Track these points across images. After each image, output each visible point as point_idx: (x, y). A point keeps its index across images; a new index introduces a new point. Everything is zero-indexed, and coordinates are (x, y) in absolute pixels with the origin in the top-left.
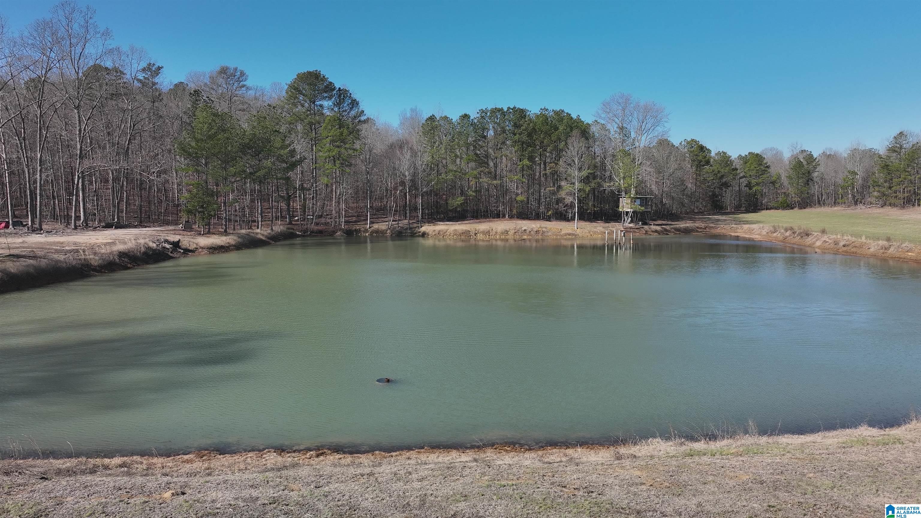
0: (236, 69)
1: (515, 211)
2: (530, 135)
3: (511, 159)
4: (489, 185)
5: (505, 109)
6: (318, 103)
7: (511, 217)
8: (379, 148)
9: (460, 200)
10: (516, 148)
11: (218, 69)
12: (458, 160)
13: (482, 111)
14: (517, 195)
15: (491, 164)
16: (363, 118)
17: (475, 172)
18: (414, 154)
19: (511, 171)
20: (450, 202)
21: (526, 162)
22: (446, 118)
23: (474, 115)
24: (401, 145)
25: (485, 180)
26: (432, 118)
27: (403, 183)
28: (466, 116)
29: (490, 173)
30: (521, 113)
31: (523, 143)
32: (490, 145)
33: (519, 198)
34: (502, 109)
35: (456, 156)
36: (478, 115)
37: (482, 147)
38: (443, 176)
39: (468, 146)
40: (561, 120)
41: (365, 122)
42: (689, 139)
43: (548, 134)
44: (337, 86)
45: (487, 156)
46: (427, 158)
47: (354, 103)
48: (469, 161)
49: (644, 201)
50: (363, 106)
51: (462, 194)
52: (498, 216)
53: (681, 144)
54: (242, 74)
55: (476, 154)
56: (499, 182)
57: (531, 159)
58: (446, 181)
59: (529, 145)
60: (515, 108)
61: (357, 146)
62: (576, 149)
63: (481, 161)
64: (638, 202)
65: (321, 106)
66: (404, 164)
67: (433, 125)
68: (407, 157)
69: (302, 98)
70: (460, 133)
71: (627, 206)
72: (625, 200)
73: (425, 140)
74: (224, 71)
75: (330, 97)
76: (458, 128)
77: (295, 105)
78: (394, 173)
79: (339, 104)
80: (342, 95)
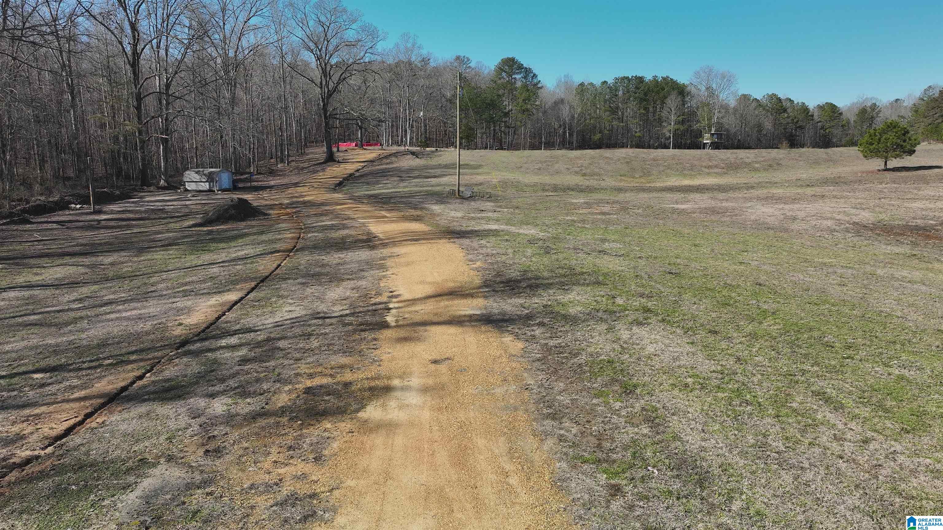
0: (464, 57)
1: (634, 143)
2: (645, 94)
3: (633, 109)
4: (618, 126)
5: (630, 77)
6: (513, 76)
7: (631, 147)
8: (550, 103)
9: (599, 136)
10: (636, 102)
11: (454, 57)
12: (598, 111)
13: (616, 79)
14: (636, 132)
15: (620, 113)
16: (539, 85)
17: (609, 118)
18: (571, 107)
19: (632, 117)
20: (592, 137)
21: (642, 111)
22: (592, 83)
23: (610, 81)
24: (562, 101)
25: (615, 123)
26: (582, 84)
27: (564, 124)
28: (605, 82)
29: (619, 119)
30: (640, 80)
31: (641, 99)
32: (620, 100)
33: (637, 135)
34: (628, 77)
35: (597, 108)
36: (613, 81)
37: (614, 102)
38: (588, 121)
39: (605, 101)
40: (667, 84)
41: (541, 88)
42: (770, 93)
43: (658, 93)
44: (524, 66)
45: (617, 108)
46: (579, 110)
47: (535, 76)
48: (606, 111)
49: (720, 136)
50: (539, 78)
51: (600, 132)
52: (623, 146)
53: (764, 96)
54: (468, 60)
55: (610, 107)
56: (624, 124)
57: (646, 109)
58: (590, 124)
59: (645, 100)
60: (636, 76)
61: (538, 102)
62: (672, 102)
63: (614, 111)
64: (715, 136)
65: (515, 78)
66: (565, 112)
67: (582, 88)
68: (567, 108)
69: (504, 74)
70: (601, 94)
71: (707, 139)
72: (707, 135)
73: (578, 97)
74: (458, 58)
75: (520, 73)
76: (599, 90)
77: (500, 79)
78: (558, 118)
79: (525, 78)
80: (528, 71)
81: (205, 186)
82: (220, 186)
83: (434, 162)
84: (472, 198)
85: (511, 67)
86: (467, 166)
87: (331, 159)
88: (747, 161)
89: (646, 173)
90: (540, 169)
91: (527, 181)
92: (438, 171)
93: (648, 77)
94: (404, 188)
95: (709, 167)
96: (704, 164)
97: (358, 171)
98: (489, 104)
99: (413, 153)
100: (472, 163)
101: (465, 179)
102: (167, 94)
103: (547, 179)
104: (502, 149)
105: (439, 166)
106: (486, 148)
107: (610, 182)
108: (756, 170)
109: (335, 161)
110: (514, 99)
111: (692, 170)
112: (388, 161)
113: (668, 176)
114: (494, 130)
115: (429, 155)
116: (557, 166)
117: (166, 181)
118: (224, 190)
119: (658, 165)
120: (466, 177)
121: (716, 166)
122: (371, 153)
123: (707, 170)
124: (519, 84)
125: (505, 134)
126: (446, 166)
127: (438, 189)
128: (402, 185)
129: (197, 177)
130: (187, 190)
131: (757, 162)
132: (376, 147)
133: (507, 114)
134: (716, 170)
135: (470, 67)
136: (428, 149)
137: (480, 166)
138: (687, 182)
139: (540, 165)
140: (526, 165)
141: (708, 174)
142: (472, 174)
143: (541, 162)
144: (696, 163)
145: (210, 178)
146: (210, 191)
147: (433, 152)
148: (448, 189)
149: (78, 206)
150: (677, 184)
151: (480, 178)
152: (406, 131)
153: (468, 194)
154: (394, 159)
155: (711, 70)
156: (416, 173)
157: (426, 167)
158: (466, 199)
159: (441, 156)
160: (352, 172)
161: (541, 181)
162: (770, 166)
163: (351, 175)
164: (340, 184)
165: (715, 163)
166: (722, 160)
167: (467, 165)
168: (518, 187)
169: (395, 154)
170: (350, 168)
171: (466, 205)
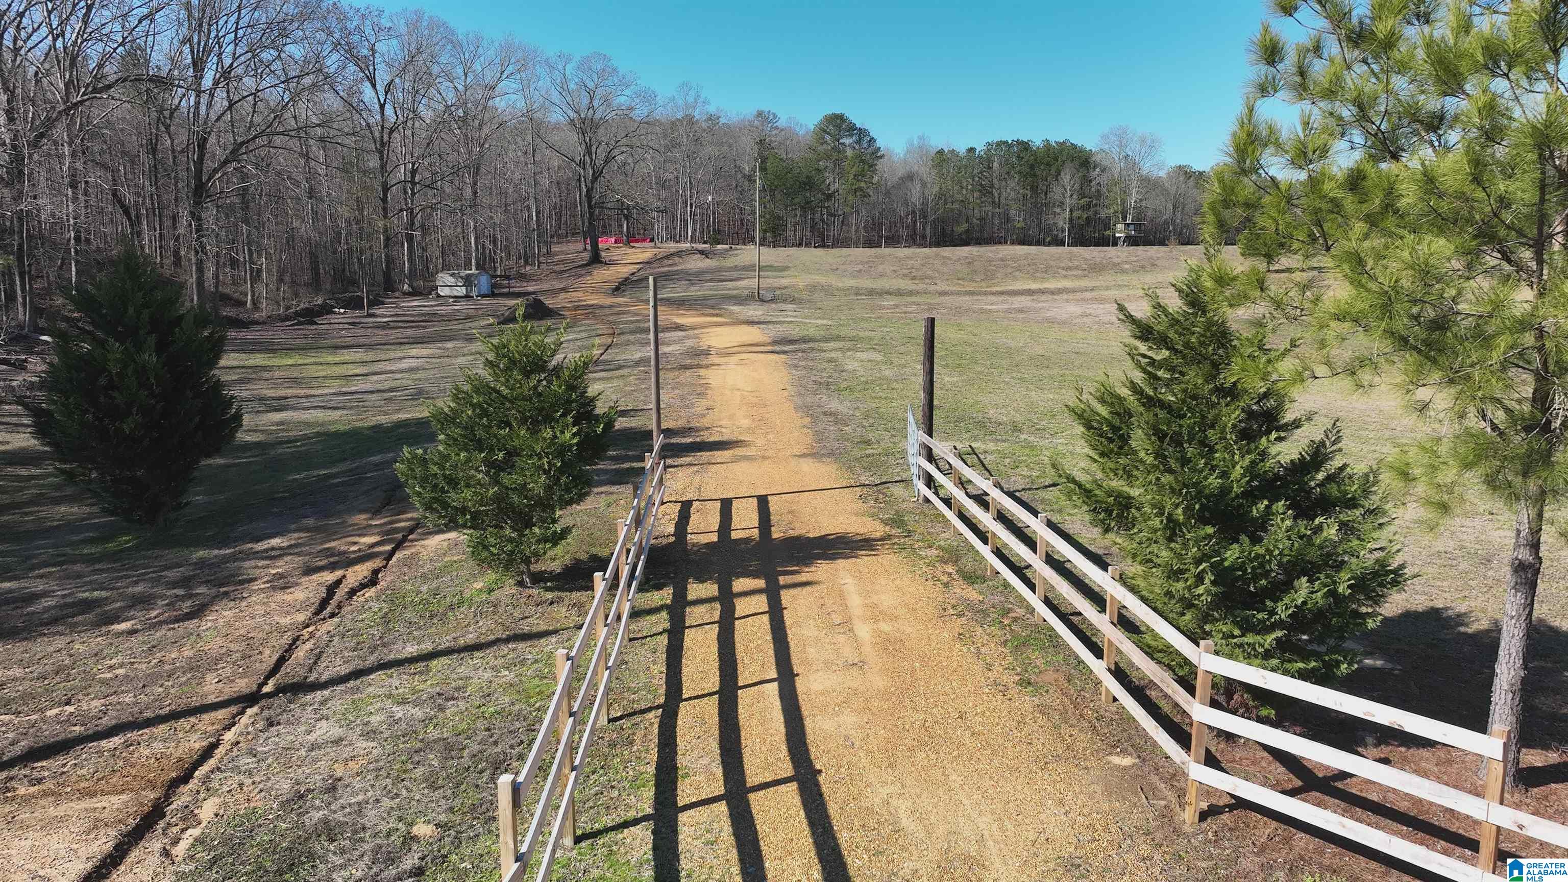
0: (769, 112)
1: (1014, 237)
2: (1032, 167)
3: (1014, 189)
4: (993, 213)
5: (1010, 142)
6: (841, 141)
7: (1013, 243)
8: (893, 180)
9: (965, 226)
10: (1019, 178)
11: (754, 113)
12: (964, 190)
13: (988, 144)
14: (1019, 222)
15: (995, 194)
16: (879, 154)
17: (980, 201)
18: (924, 184)
19: (1014, 200)
20: (955, 228)
21: (1028, 191)
22: (954, 151)
23: (980, 147)
24: (912, 177)
25: (989, 209)
26: (941, 152)
27: (914, 212)
28: (972, 149)
29: (994, 202)
30: (1024, 146)
31: (1026, 174)
32: (995, 176)
33: (1019, 225)
34: (1007, 142)
35: (962, 187)
36: (984, 148)
37: (987, 178)
38: (950, 205)
39: (973, 177)
40: (1062, 151)
41: (882, 157)
43: (1049, 164)
44: (858, 126)
45: (992, 186)
46: (936, 189)
47: (872, 140)
48: (974, 191)
49: (1138, 227)
50: (879, 143)
51: (967, 222)
52: (1000, 242)
54: (775, 116)
55: (981, 185)
56: (1002, 210)
57: (1031, 188)
58: (952, 210)
59: (1029, 176)
60: (1019, 140)
61: (876, 178)
62: (1068, 179)
63: (985, 191)
64: (1132, 227)
65: (843, 144)
66: (915, 194)
67: (942, 158)
68: (918, 188)
69: (828, 137)
70: (966, 167)
71: (1120, 232)
72: (1120, 226)
73: (934, 172)
74: (760, 114)
75: (851, 136)
76: (964, 162)
77: (822, 144)
78: (906, 203)
79: (859, 142)
80: (862, 133)
81: (462, 291)
82: (479, 290)
83: (730, 262)
84: (773, 300)
85: (839, 127)
86: (770, 268)
87: (596, 259)
88: (1116, 260)
89: (989, 276)
90: (860, 271)
91: (840, 285)
92: (735, 274)
93: (1037, 141)
94: (695, 291)
95: (1069, 268)
96: (1062, 265)
97: (633, 274)
98: (805, 184)
99: (702, 252)
100: (776, 264)
101: (764, 283)
102: (413, 183)
103: (866, 283)
104: (823, 246)
105: (735, 269)
106: (800, 245)
107: (942, 286)
108: (1124, 271)
109: (601, 262)
110: (841, 175)
111: (1046, 272)
112: (670, 262)
113: (1015, 279)
114: (813, 219)
115: (722, 254)
116: (880, 268)
117: (410, 285)
118: (483, 296)
119: (1006, 266)
120: (768, 280)
121: (1077, 268)
122: (642, 253)
123: (1064, 272)
124: (849, 153)
125: (828, 225)
126: (745, 268)
127: (735, 292)
128: (692, 288)
129: (451, 280)
130: (439, 296)
131: (1127, 263)
132: (646, 244)
133: (829, 197)
134: (1075, 273)
135: (777, 128)
136: (719, 247)
137: (786, 268)
138: (1034, 286)
139: (861, 267)
140: (843, 267)
141: (1065, 277)
142: (776, 277)
143: (862, 263)
144: (1052, 263)
145: (468, 282)
146: (467, 296)
147: (727, 250)
148: (746, 292)
149: (342, 311)
150: (1020, 288)
151: (784, 282)
152: (686, 221)
153: (769, 296)
154: (677, 259)
155: (1125, 132)
156: (709, 277)
157: (720, 270)
158: (768, 302)
159: (737, 255)
160: (625, 275)
161: (855, 285)
162: (1143, 267)
163: (626, 279)
164: (617, 289)
165: (1076, 263)
166: (1086, 260)
167: (771, 266)
168: (828, 291)
169: (679, 254)
170: (624, 271)
171: (766, 307)
